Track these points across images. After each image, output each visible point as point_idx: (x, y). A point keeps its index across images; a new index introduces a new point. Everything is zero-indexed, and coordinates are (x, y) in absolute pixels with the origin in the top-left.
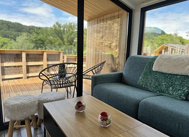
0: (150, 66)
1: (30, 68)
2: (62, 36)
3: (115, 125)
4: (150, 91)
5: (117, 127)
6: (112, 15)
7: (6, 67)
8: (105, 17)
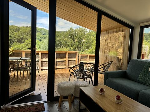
0: (147, 68)
1: (57, 63)
2: (74, 38)
3: (125, 103)
4: (147, 85)
5: (126, 104)
6: (118, 29)
7: (44, 62)
8: (112, 30)
